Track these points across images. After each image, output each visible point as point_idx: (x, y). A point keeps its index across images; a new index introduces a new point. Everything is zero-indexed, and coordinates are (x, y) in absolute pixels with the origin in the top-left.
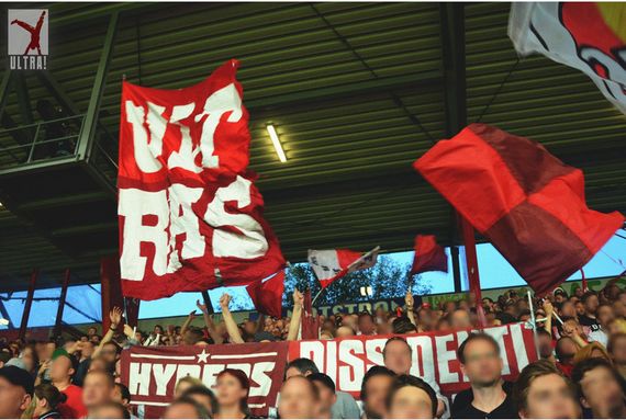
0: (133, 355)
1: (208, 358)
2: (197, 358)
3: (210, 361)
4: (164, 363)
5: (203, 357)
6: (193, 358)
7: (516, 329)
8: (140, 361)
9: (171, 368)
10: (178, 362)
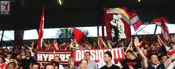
0: (38, 52)
1: (56, 53)
2: (53, 53)
3: (56, 54)
4: (45, 54)
5: (54, 52)
6: (52, 53)
7: (120, 49)
8: (40, 53)
9: (47, 55)
10: (49, 54)
